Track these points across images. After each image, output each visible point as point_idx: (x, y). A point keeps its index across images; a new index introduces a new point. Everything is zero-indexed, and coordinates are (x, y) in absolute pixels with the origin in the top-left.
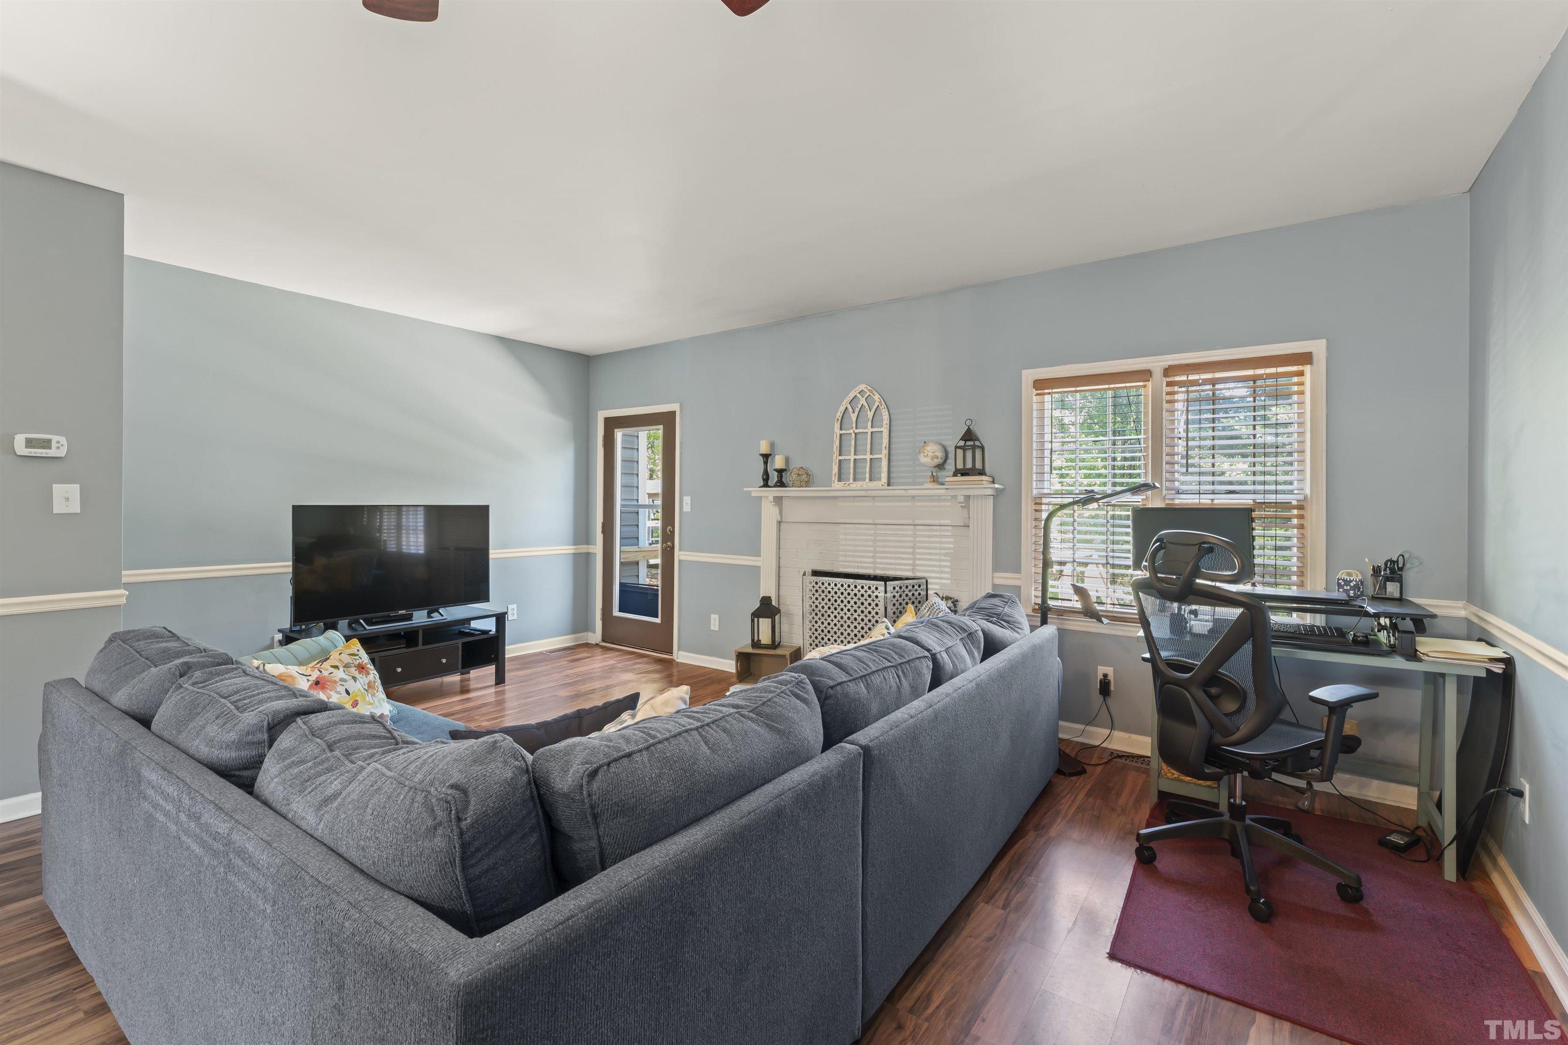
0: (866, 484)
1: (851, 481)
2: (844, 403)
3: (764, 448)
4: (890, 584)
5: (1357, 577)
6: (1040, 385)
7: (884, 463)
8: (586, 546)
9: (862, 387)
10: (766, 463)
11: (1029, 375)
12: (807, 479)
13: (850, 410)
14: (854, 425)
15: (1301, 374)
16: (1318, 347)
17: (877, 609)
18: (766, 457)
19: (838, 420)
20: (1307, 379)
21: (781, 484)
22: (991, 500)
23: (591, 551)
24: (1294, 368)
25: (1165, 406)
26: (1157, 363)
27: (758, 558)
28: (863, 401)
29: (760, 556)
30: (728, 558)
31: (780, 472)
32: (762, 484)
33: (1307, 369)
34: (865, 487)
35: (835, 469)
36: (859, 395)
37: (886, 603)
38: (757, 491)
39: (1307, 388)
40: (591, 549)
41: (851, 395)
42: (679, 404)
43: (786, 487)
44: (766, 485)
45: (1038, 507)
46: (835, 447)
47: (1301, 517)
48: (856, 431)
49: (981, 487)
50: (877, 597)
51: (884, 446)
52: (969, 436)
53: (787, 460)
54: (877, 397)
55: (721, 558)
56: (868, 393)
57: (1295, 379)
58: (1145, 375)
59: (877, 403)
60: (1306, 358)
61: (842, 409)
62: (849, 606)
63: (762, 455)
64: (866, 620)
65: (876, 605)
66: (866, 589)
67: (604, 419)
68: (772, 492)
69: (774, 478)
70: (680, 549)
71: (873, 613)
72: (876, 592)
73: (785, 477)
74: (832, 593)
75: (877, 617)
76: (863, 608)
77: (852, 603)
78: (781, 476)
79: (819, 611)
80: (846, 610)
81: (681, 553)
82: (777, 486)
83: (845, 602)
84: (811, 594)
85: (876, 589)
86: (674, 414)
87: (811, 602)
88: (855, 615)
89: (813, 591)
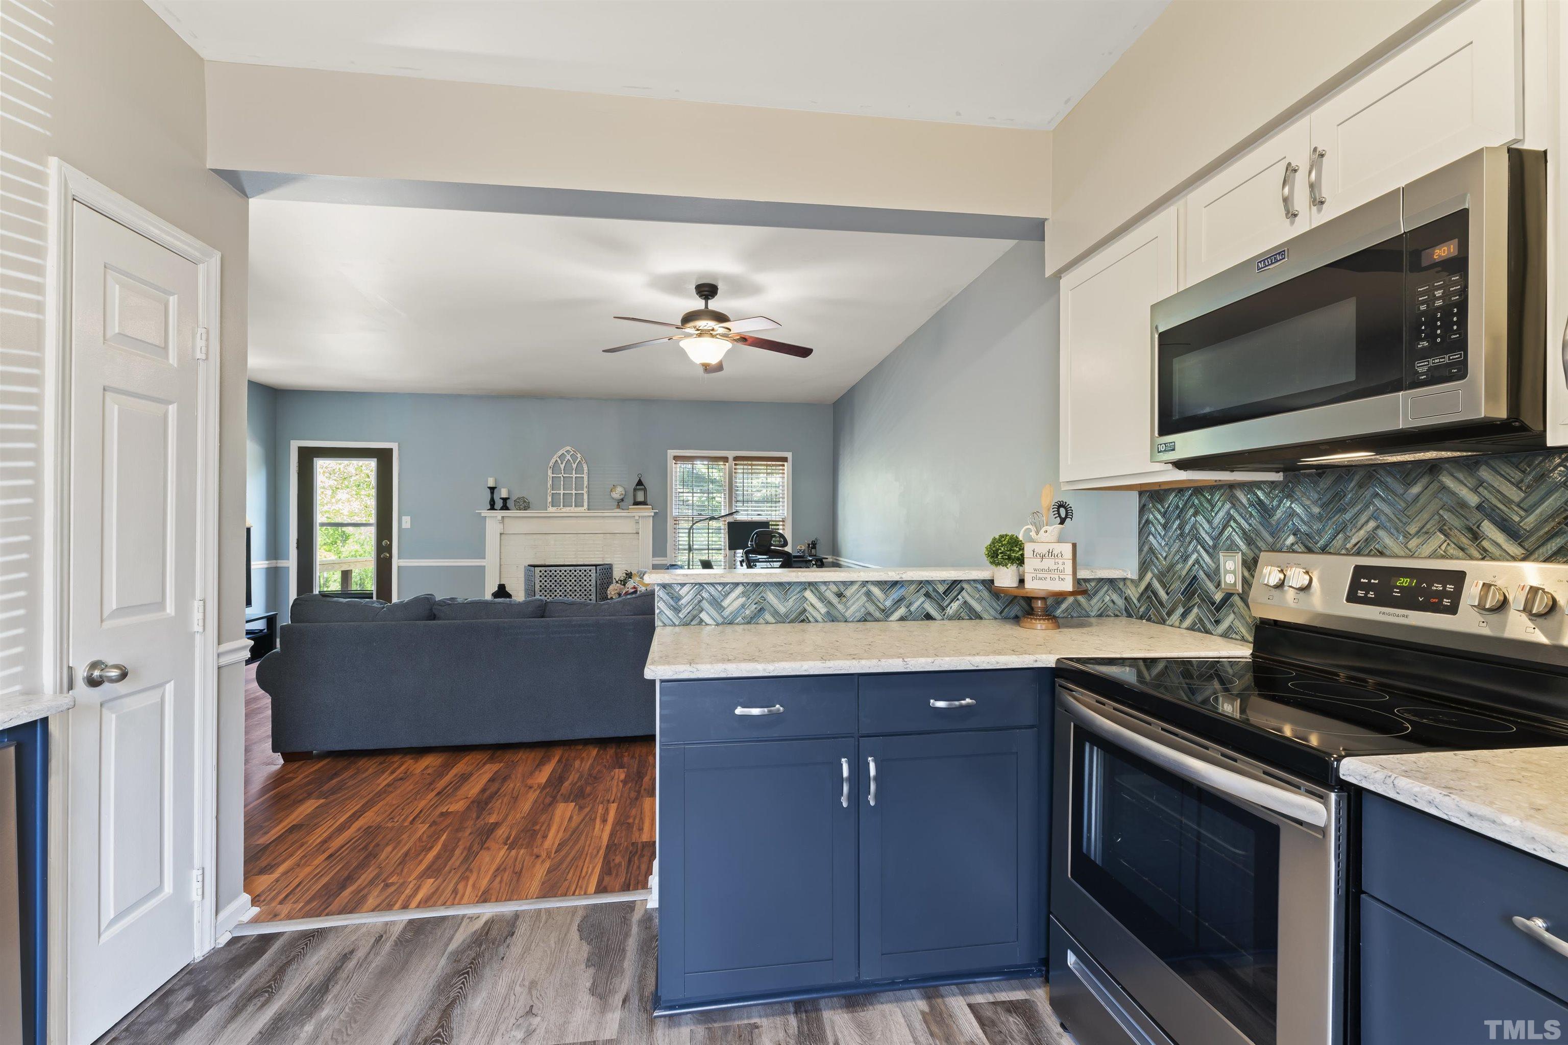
0: (573, 509)
1: (562, 507)
2: (555, 457)
3: (491, 483)
4: (598, 567)
5: (803, 548)
6: (676, 458)
7: (586, 497)
8: (275, 561)
9: (568, 448)
10: (492, 493)
11: (671, 453)
12: (524, 505)
13: (559, 462)
14: (563, 471)
15: (783, 465)
16: (789, 455)
17: (590, 583)
18: (492, 489)
19: (550, 467)
20: (786, 468)
21: (505, 507)
22: (651, 519)
23: (279, 565)
24: (781, 463)
25: (734, 470)
26: (731, 454)
27: (484, 560)
28: (568, 457)
29: (485, 558)
30: (448, 562)
31: (505, 500)
32: (489, 508)
33: (786, 463)
34: (572, 510)
35: (550, 499)
36: (565, 453)
37: (596, 579)
38: (486, 513)
39: (786, 471)
40: (282, 563)
41: (560, 453)
42: (396, 443)
43: (509, 510)
44: (492, 507)
45: (675, 522)
46: (549, 485)
47: (783, 525)
48: (564, 475)
49: (647, 512)
50: (590, 576)
51: (585, 486)
52: (640, 483)
53: (509, 492)
54: (579, 455)
56: (572, 452)
57: (781, 467)
58: (725, 459)
59: (579, 460)
60: (785, 459)
61: (553, 461)
62: (570, 583)
63: (489, 488)
64: (583, 590)
65: (590, 580)
66: (583, 571)
67: (299, 447)
68: (499, 514)
69: (499, 504)
70: (399, 558)
71: (588, 585)
72: (590, 573)
73: (510, 504)
74: (558, 576)
75: (590, 588)
76: (580, 583)
77: (573, 581)
78: (506, 503)
79: (548, 589)
80: (568, 586)
81: (399, 560)
82: (502, 509)
83: (568, 581)
84: (541, 579)
85: (590, 571)
86: (390, 451)
87: (541, 584)
88: (575, 588)
89: (543, 576)
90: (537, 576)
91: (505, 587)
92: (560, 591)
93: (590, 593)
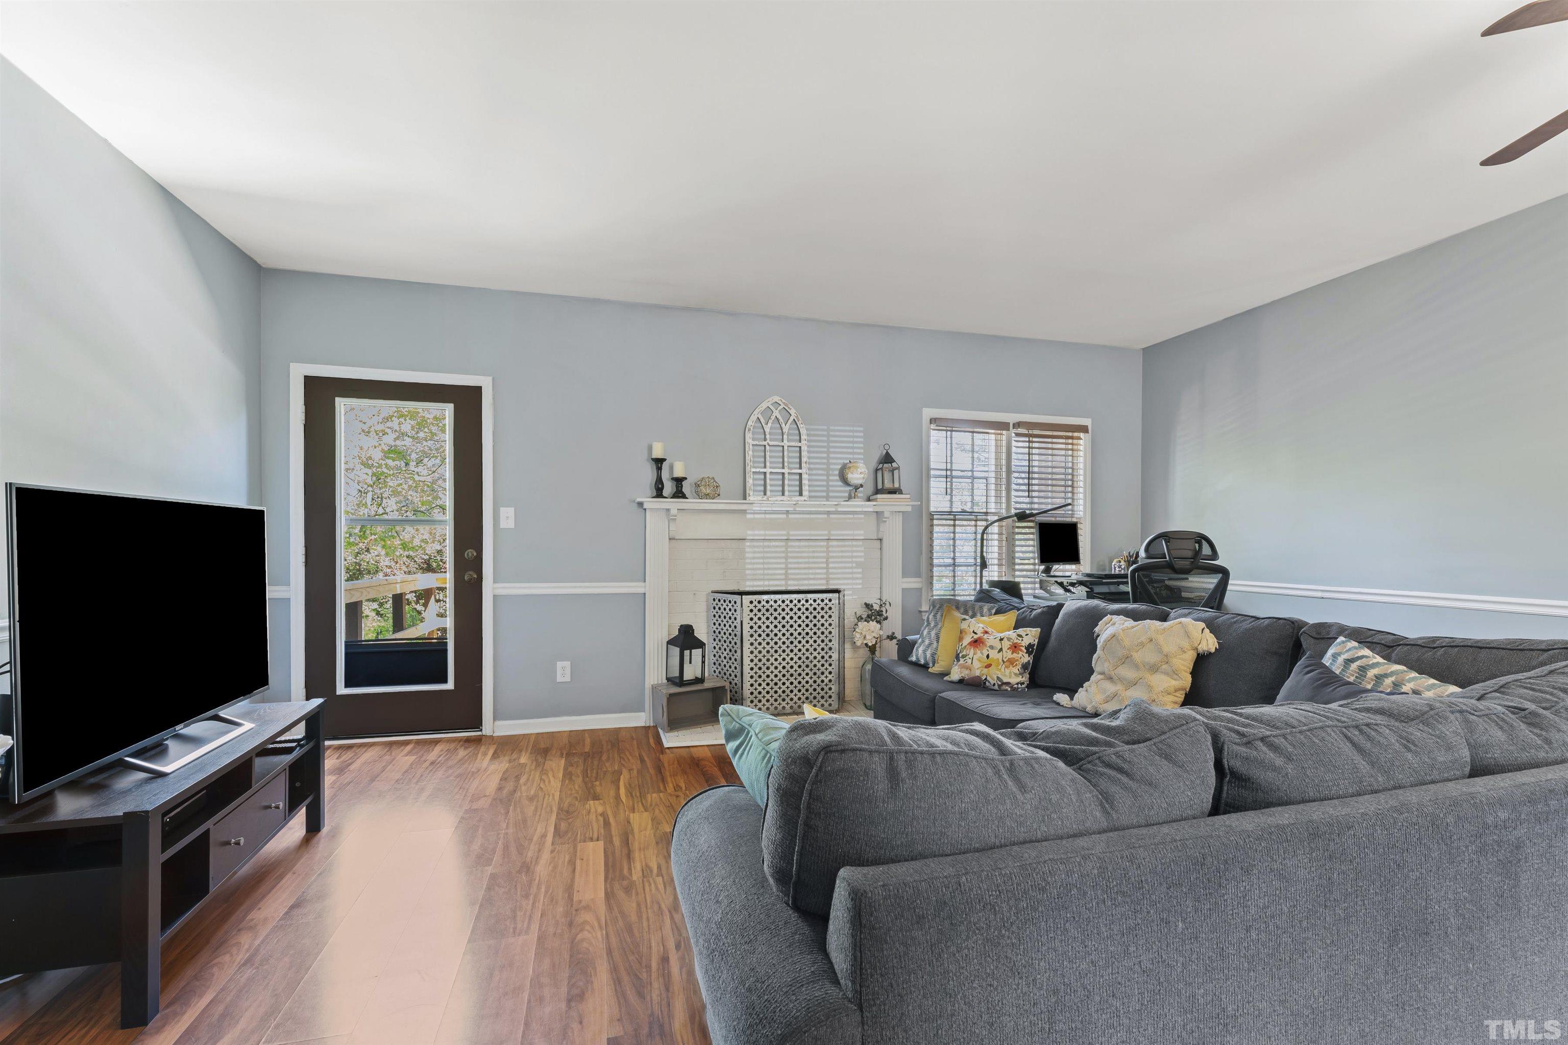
0: (787, 498)
1: (768, 494)
2: (756, 412)
3: (657, 452)
7: (805, 478)
9: (776, 399)
10: (659, 469)
11: (929, 413)
12: (709, 490)
13: (763, 420)
14: (768, 437)
16: (1089, 423)
18: (659, 462)
19: (749, 429)
20: (1082, 441)
21: (679, 494)
25: (1013, 443)
26: (1011, 419)
27: (645, 583)
28: (776, 413)
30: (580, 587)
31: (678, 482)
32: (655, 494)
34: (785, 501)
35: (750, 481)
36: (772, 406)
41: (764, 405)
42: (491, 378)
43: (688, 498)
44: (660, 494)
45: (931, 522)
46: (748, 458)
48: (770, 443)
49: (897, 506)
51: (803, 461)
52: (887, 459)
53: (684, 467)
54: (793, 412)
55: (554, 587)
56: (783, 406)
59: (793, 418)
60: (1084, 429)
61: (753, 418)
62: (799, 622)
63: (653, 460)
64: (819, 633)
65: (830, 616)
66: (819, 601)
67: (306, 377)
68: (674, 505)
69: (668, 488)
70: (495, 581)
71: (826, 625)
72: (830, 604)
73: (686, 488)
74: (779, 610)
75: (830, 629)
76: (815, 621)
77: (803, 617)
78: (677, 487)
79: (764, 631)
80: (796, 626)
81: (497, 585)
82: (675, 496)
83: (795, 618)
84: (752, 615)
85: (830, 600)
86: (478, 390)
87: (752, 623)
88: (807, 630)
89: (755, 611)
90: (746, 610)
91: (693, 631)
92: (784, 635)
93: (830, 637)
